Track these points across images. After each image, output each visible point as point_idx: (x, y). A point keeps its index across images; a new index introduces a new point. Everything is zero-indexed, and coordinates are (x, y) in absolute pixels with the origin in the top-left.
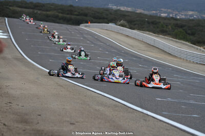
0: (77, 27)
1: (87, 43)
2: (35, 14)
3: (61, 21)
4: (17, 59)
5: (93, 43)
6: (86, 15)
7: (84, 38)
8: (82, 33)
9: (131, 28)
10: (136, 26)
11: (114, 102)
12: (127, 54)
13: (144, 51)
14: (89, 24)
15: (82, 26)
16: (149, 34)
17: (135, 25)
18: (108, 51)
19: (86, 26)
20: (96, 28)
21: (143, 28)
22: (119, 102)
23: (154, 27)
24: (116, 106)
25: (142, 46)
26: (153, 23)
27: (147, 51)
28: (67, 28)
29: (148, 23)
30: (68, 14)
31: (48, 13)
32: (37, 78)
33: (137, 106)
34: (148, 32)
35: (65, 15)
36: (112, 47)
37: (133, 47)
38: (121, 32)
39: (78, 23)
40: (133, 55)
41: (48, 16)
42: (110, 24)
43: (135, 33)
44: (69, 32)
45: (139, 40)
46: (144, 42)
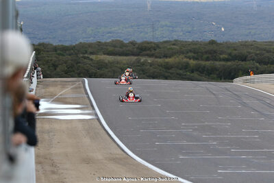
2: (143, 64)
3: (195, 75)
4: (115, 160)
5: (262, 114)
6: (244, 59)
7: (244, 104)
8: (239, 95)
19: (246, 81)
28: (207, 88)
30: (207, 59)
31: (167, 60)
35: (203, 63)
39: (229, 76)
41: (168, 67)
44: (213, 96)
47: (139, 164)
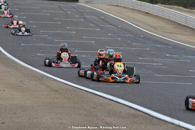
0: (74, 4)
1: (91, 27)
5: (98, 26)
7: (85, 19)
8: (82, 12)
9: (152, 2)
11: (132, 111)
12: (149, 39)
13: (173, 33)
15: (82, 3)
18: (120, 37)
20: (102, 4)
22: (139, 111)
24: (135, 116)
25: (169, 27)
27: (176, 34)
28: (59, 6)
32: (22, 82)
33: (165, 115)
34: (176, 7)
36: (125, 30)
37: (156, 29)
38: (138, 8)
40: (157, 41)
43: (158, 8)
44: (63, 12)
45: (164, 19)
46: (172, 21)
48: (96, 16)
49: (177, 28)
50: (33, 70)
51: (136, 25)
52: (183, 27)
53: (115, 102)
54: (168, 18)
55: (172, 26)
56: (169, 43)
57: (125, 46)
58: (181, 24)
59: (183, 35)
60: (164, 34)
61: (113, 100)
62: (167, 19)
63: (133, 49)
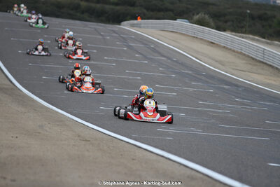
0: (116, 27)
1: (137, 59)
5: (146, 58)
6: (132, 4)
7: (129, 47)
8: (125, 38)
9: (218, 28)
10: (229, 24)
14: (139, 21)
15: (126, 26)
16: (253, 40)
17: (226, 22)
18: (176, 73)
19: (133, 26)
20: (152, 28)
21: (242, 27)
23: (263, 26)
25: (241, 63)
26: (260, 18)
28: (95, 29)
29: (252, 17)
30: (98, 2)
32: (41, 127)
34: (251, 36)
35: (93, 5)
36: (182, 64)
37: (223, 65)
38: (200, 35)
39: (118, 19)
40: (224, 81)
41: (59, 6)
42: (179, 21)
43: (227, 37)
44: (100, 37)
45: (234, 51)
46: (244, 55)
47: (25, 96)
48: (143, 44)
49: (250, 64)
50: (57, 112)
51: (196, 58)
52: (259, 64)
53: (166, 158)
54: (240, 51)
55: (244, 61)
56: (240, 84)
57: (180, 85)
58: (256, 60)
59: (258, 74)
60: (233, 72)
61: (162, 156)
62: (237, 52)
63: (191, 90)
